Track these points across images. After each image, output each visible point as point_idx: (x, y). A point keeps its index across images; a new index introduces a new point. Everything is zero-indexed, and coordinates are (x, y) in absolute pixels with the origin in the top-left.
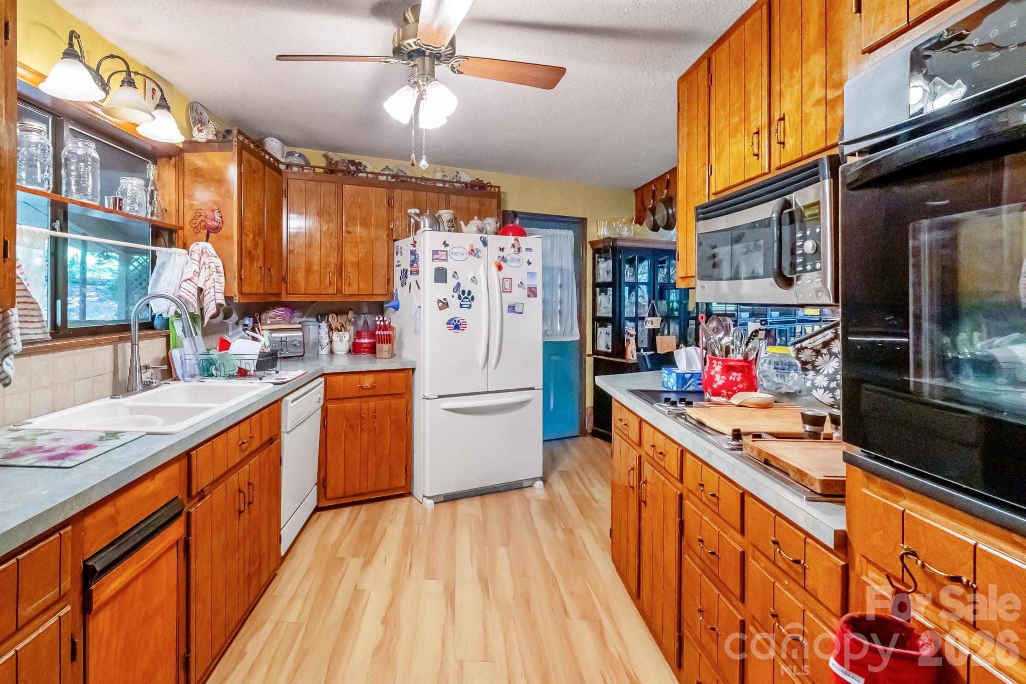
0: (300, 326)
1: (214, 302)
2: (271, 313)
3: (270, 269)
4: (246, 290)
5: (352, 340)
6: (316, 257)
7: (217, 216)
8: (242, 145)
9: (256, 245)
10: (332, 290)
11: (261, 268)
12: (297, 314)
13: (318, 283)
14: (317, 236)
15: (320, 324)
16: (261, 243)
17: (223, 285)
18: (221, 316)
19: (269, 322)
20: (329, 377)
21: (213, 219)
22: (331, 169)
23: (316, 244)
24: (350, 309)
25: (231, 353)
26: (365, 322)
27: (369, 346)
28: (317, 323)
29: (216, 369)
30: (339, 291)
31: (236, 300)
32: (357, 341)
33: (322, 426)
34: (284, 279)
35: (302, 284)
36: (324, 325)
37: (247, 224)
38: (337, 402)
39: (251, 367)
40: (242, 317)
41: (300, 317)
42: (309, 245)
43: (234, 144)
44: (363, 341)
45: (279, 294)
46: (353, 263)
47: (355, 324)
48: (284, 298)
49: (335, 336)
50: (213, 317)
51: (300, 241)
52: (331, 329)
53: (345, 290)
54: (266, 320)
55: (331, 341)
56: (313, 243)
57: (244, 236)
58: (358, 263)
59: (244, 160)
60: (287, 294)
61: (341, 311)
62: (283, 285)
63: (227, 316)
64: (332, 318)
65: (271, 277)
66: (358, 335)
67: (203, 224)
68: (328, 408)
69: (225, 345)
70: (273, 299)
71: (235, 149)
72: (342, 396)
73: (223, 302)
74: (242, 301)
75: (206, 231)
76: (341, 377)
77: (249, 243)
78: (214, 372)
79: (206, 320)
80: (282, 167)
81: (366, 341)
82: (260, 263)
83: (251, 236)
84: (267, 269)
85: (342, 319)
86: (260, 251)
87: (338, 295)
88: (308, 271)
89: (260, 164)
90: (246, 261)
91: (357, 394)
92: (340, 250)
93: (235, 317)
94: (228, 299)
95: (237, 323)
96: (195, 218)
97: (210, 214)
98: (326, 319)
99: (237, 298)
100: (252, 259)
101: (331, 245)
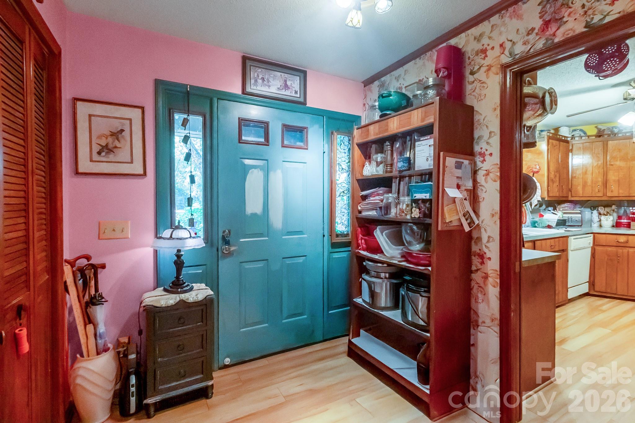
0: (579, 212)
1: (536, 200)
2: (563, 206)
3: (562, 186)
4: (551, 195)
5: (615, 221)
6: (589, 178)
7: (538, 167)
8: (549, 137)
9: (555, 176)
10: (600, 194)
11: (557, 186)
12: (578, 206)
13: (591, 191)
14: (590, 169)
15: (593, 211)
16: (558, 175)
17: (540, 193)
18: (538, 206)
19: (561, 210)
20: (596, 235)
21: (536, 168)
22: (600, 135)
23: (589, 172)
24: (613, 204)
25: (545, 218)
26: (625, 211)
27: (627, 223)
28: (591, 211)
29: (538, 224)
30: (605, 195)
31: (546, 199)
32: (618, 221)
33: (592, 257)
34: (570, 190)
35: (581, 192)
36: (595, 212)
37: (551, 169)
38: (602, 247)
39: (554, 225)
40: (547, 207)
41: (580, 208)
42: (586, 173)
43: (545, 138)
44: (622, 221)
45: (567, 197)
46: (614, 181)
47: (617, 212)
48: (570, 198)
49: (603, 218)
50: (536, 205)
51: (579, 172)
52: (600, 214)
53: (609, 194)
54: (560, 208)
55: (600, 221)
56: (588, 172)
57: (550, 174)
58: (619, 181)
59: (550, 143)
60: (572, 197)
61: (607, 204)
62: (570, 193)
63: (541, 205)
64: (601, 210)
65: (563, 189)
66: (620, 217)
67: (531, 170)
68: (596, 249)
69: (541, 216)
70: (564, 199)
71: (546, 140)
72: (604, 244)
73: (541, 200)
74: (549, 199)
75: (532, 173)
76: (604, 236)
77: (552, 176)
78: (537, 225)
79: (533, 206)
80: (569, 139)
81: (625, 221)
82: (557, 184)
83: (553, 173)
84: (561, 187)
85: (608, 209)
86: (558, 179)
87: (604, 197)
88: (585, 185)
89: (557, 142)
90: (551, 183)
91: (615, 244)
92: (605, 174)
93: (544, 207)
94: (543, 199)
95: (545, 209)
96: (528, 168)
97: (534, 167)
98: (597, 209)
99: (546, 198)
100: (553, 182)
101: (599, 172)
